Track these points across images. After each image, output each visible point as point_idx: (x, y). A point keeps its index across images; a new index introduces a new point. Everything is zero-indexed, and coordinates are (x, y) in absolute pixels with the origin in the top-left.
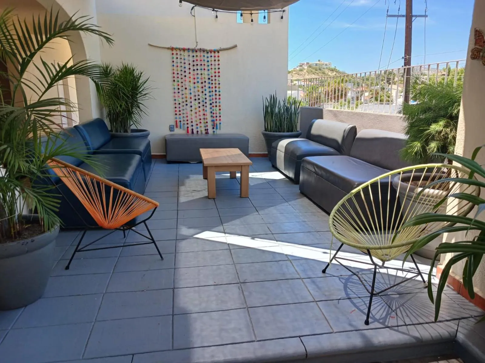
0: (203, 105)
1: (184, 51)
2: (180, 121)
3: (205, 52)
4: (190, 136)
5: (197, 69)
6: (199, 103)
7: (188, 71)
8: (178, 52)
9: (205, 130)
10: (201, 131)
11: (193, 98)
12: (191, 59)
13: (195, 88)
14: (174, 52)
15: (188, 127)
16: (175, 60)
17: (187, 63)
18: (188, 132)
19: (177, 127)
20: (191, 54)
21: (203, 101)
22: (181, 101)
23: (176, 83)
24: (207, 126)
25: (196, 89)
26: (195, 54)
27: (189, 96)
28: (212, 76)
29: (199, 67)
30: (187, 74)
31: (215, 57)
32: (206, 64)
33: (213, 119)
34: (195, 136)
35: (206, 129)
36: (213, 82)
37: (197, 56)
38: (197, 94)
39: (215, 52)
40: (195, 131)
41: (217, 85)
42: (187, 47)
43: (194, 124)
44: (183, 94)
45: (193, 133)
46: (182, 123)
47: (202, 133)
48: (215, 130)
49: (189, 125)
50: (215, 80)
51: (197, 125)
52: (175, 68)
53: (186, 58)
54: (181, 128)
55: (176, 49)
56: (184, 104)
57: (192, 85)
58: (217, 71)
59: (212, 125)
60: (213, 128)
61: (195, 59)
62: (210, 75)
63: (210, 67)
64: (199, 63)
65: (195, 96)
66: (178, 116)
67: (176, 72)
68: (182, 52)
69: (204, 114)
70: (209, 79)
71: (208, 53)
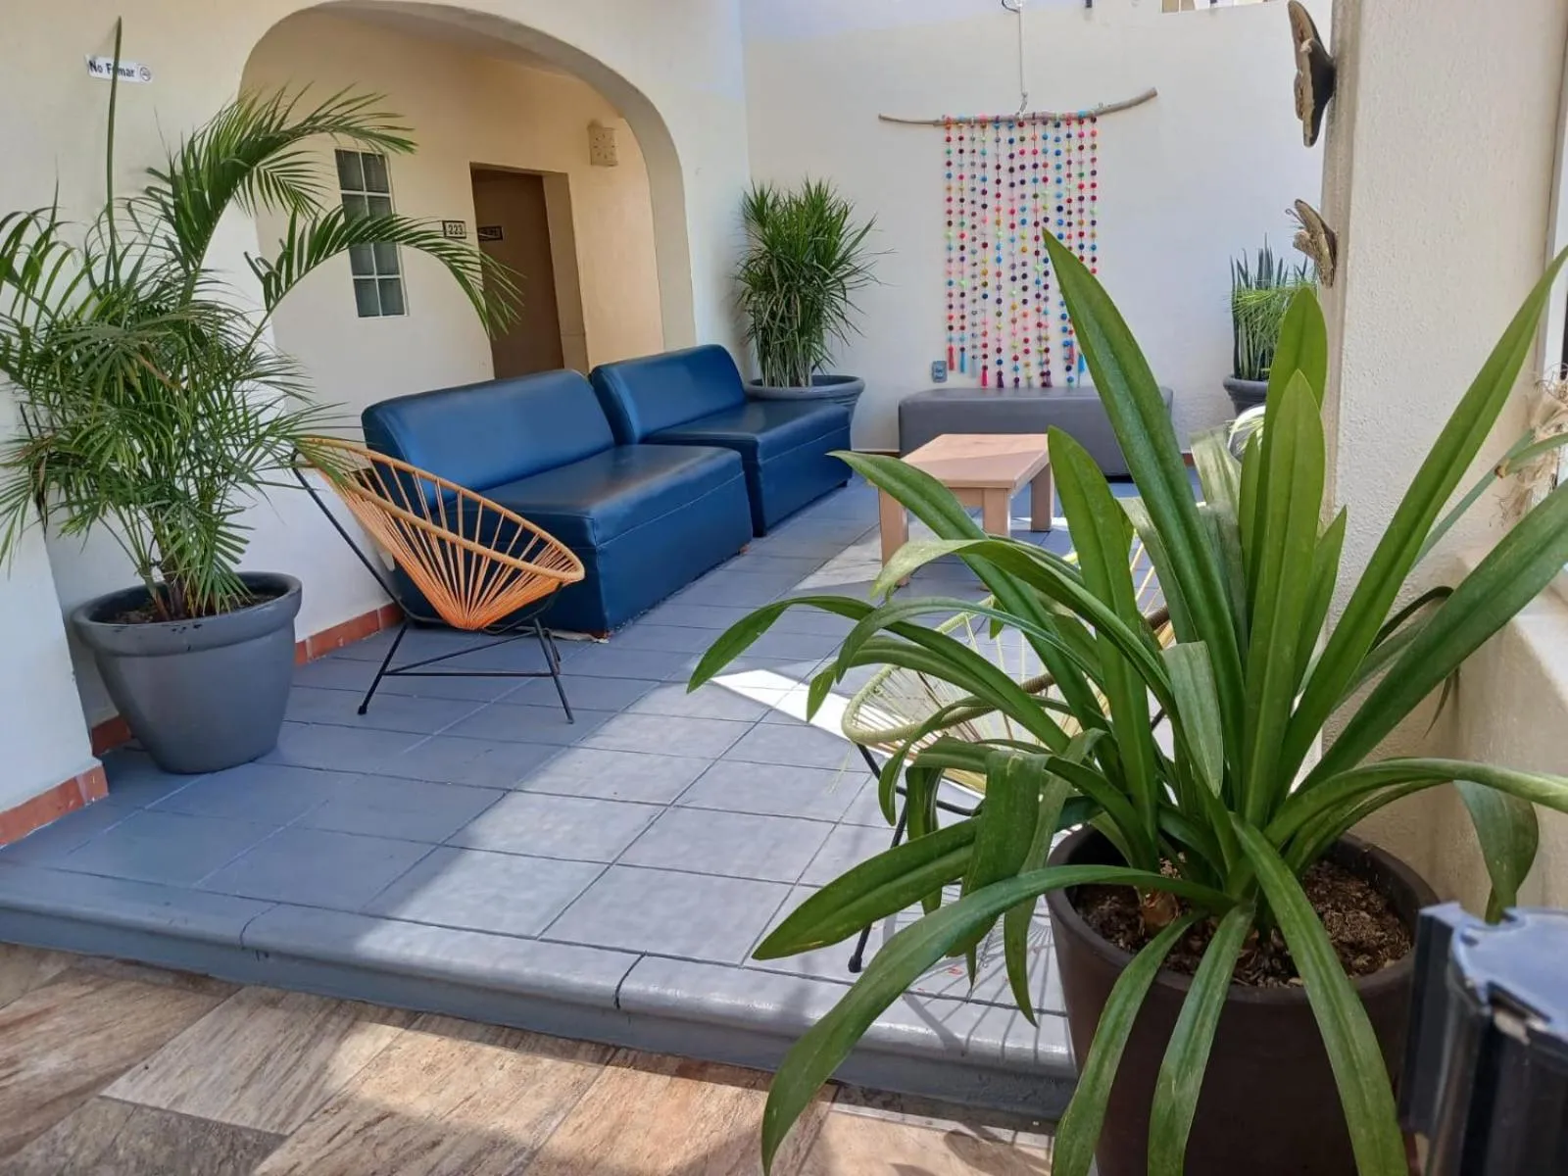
0: (1038, 296)
1: (984, 127)
2: (963, 349)
3: (1050, 124)
4: (992, 396)
5: (1023, 182)
6: (1025, 289)
7: (992, 191)
8: (966, 132)
9: (1043, 374)
10: (1029, 378)
11: (1007, 274)
12: (1005, 150)
13: (1013, 240)
14: (954, 133)
15: (985, 368)
16: (955, 158)
17: (991, 163)
18: (984, 381)
19: (952, 367)
20: (1004, 134)
21: (1038, 282)
22: (967, 284)
23: (954, 231)
24: (1047, 362)
25: (1018, 245)
26: (1016, 133)
27: (992, 269)
28: (1069, 201)
29: (1028, 174)
30: (990, 200)
31: (1081, 136)
32: (1052, 161)
33: (1068, 338)
34: (1007, 396)
35: (1045, 370)
36: (1075, 218)
37: (1022, 139)
38: (1018, 263)
39: (1080, 121)
40: (1008, 380)
41: (1087, 229)
42: (990, 114)
43: (1006, 356)
44: (975, 264)
45: (1000, 384)
46: (968, 354)
47: (1030, 386)
48: (1073, 373)
49: (991, 362)
50: (1081, 211)
51: (1016, 359)
52: (955, 183)
53: (990, 148)
54: (962, 370)
55: (959, 122)
56: (978, 294)
57: (1004, 232)
58: (1087, 180)
59: (1066, 359)
60: (1068, 369)
61: (1016, 148)
62: (1065, 197)
63: (1065, 170)
64: (1028, 161)
65: (1013, 267)
66: (956, 334)
67: (956, 197)
68: (977, 132)
69: (1039, 325)
70: (1060, 209)
71: (1058, 125)
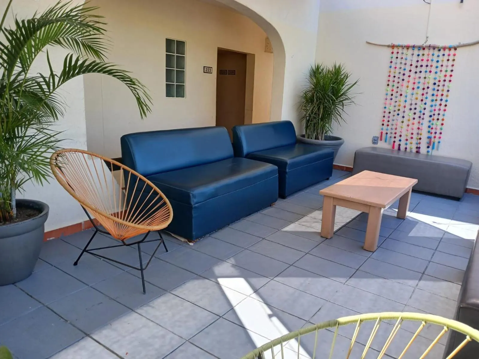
0: (420, 117)
1: (408, 49)
2: (387, 133)
3: (436, 50)
4: (395, 154)
5: (421, 72)
6: (415, 114)
7: (407, 73)
8: (400, 50)
9: (417, 148)
10: (411, 148)
11: (408, 107)
12: (415, 58)
13: (412, 94)
14: (395, 50)
15: (394, 142)
16: (394, 60)
17: (409, 63)
18: (393, 147)
19: (381, 140)
20: (416, 52)
21: (420, 112)
22: (392, 108)
23: (390, 88)
24: (420, 143)
25: (414, 96)
26: (421, 52)
27: (402, 104)
28: (439, 81)
29: (423, 69)
30: (406, 77)
31: (449, 55)
32: (435, 64)
33: (429, 135)
34: (401, 155)
35: (418, 146)
36: (440, 88)
37: (423, 55)
38: (413, 103)
39: (450, 49)
40: (402, 148)
41: (445, 93)
42: (411, 44)
43: (403, 138)
44: (396, 102)
45: (399, 149)
46: (389, 135)
47: (411, 151)
48: (430, 149)
49: (397, 140)
50: (444, 85)
51: (407, 140)
52: (392, 70)
53: (409, 57)
54: (386, 141)
55: (398, 46)
56: (396, 113)
57: (410, 91)
58: (449, 73)
59: (428, 143)
60: (428, 147)
61: (420, 58)
62: (438, 79)
63: (439, 69)
64: (424, 63)
65: (411, 104)
66: (385, 127)
67: (392, 75)
68: (405, 51)
69: (419, 128)
70: (435, 84)
71: (439, 50)
